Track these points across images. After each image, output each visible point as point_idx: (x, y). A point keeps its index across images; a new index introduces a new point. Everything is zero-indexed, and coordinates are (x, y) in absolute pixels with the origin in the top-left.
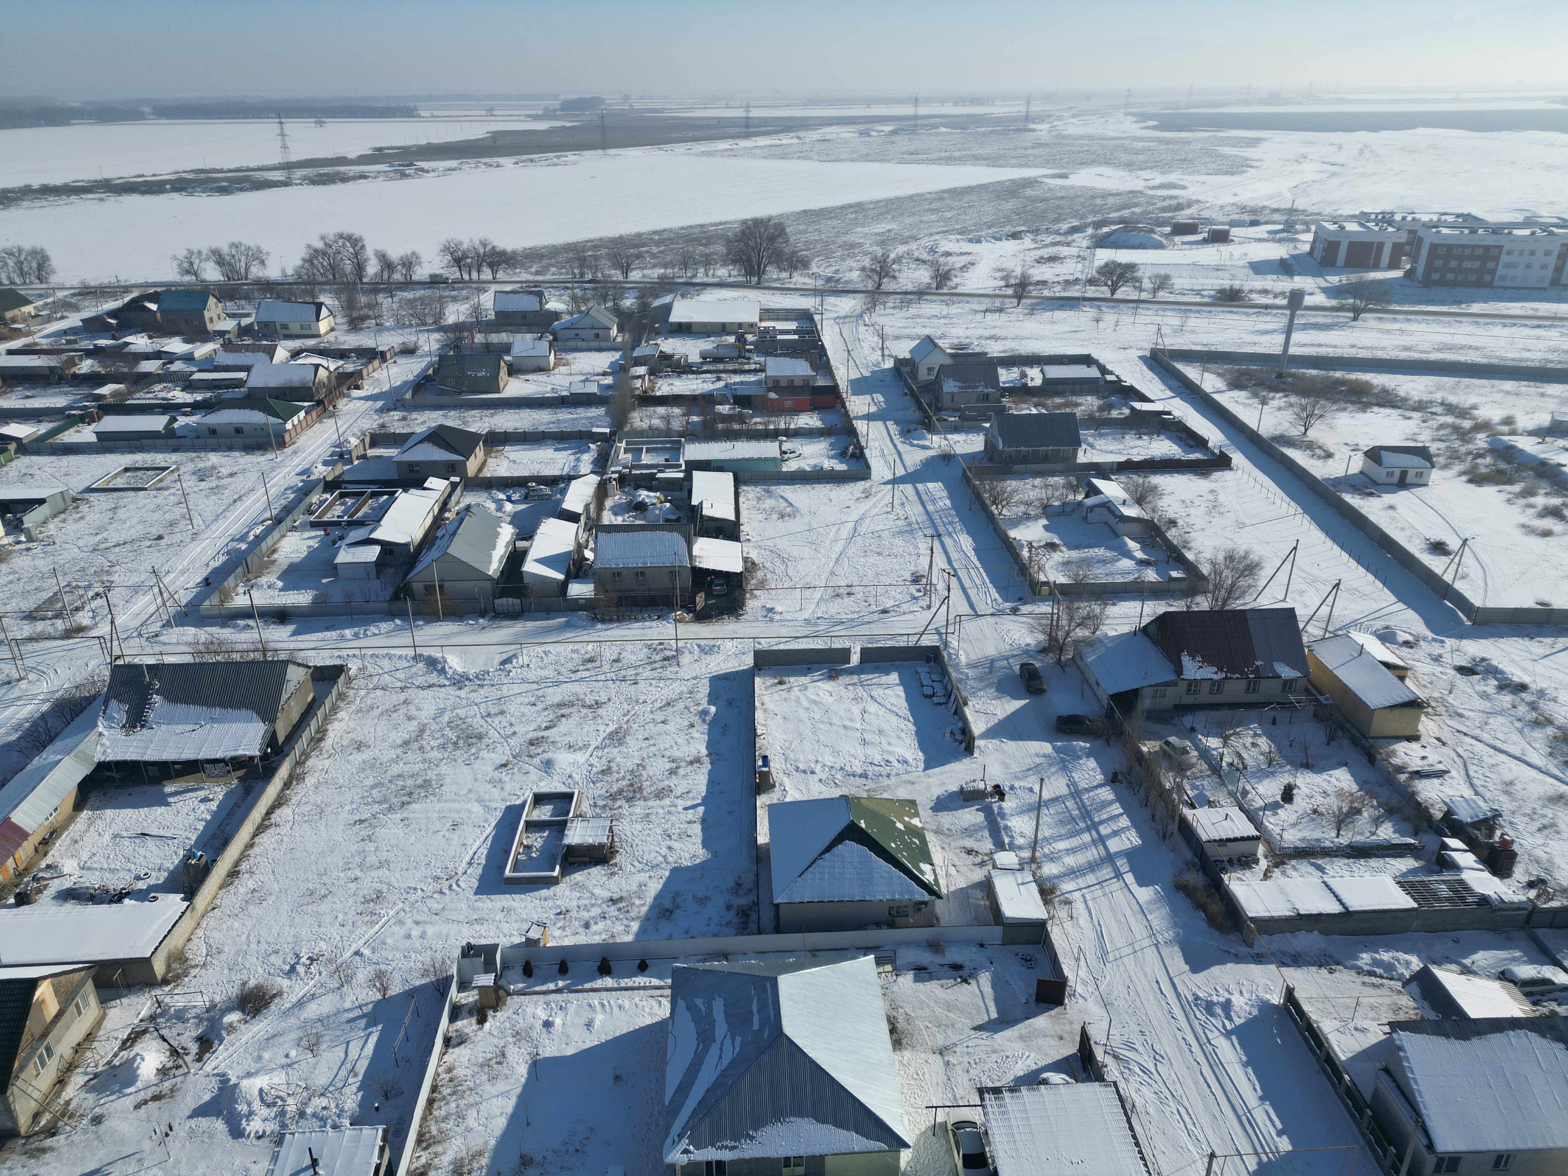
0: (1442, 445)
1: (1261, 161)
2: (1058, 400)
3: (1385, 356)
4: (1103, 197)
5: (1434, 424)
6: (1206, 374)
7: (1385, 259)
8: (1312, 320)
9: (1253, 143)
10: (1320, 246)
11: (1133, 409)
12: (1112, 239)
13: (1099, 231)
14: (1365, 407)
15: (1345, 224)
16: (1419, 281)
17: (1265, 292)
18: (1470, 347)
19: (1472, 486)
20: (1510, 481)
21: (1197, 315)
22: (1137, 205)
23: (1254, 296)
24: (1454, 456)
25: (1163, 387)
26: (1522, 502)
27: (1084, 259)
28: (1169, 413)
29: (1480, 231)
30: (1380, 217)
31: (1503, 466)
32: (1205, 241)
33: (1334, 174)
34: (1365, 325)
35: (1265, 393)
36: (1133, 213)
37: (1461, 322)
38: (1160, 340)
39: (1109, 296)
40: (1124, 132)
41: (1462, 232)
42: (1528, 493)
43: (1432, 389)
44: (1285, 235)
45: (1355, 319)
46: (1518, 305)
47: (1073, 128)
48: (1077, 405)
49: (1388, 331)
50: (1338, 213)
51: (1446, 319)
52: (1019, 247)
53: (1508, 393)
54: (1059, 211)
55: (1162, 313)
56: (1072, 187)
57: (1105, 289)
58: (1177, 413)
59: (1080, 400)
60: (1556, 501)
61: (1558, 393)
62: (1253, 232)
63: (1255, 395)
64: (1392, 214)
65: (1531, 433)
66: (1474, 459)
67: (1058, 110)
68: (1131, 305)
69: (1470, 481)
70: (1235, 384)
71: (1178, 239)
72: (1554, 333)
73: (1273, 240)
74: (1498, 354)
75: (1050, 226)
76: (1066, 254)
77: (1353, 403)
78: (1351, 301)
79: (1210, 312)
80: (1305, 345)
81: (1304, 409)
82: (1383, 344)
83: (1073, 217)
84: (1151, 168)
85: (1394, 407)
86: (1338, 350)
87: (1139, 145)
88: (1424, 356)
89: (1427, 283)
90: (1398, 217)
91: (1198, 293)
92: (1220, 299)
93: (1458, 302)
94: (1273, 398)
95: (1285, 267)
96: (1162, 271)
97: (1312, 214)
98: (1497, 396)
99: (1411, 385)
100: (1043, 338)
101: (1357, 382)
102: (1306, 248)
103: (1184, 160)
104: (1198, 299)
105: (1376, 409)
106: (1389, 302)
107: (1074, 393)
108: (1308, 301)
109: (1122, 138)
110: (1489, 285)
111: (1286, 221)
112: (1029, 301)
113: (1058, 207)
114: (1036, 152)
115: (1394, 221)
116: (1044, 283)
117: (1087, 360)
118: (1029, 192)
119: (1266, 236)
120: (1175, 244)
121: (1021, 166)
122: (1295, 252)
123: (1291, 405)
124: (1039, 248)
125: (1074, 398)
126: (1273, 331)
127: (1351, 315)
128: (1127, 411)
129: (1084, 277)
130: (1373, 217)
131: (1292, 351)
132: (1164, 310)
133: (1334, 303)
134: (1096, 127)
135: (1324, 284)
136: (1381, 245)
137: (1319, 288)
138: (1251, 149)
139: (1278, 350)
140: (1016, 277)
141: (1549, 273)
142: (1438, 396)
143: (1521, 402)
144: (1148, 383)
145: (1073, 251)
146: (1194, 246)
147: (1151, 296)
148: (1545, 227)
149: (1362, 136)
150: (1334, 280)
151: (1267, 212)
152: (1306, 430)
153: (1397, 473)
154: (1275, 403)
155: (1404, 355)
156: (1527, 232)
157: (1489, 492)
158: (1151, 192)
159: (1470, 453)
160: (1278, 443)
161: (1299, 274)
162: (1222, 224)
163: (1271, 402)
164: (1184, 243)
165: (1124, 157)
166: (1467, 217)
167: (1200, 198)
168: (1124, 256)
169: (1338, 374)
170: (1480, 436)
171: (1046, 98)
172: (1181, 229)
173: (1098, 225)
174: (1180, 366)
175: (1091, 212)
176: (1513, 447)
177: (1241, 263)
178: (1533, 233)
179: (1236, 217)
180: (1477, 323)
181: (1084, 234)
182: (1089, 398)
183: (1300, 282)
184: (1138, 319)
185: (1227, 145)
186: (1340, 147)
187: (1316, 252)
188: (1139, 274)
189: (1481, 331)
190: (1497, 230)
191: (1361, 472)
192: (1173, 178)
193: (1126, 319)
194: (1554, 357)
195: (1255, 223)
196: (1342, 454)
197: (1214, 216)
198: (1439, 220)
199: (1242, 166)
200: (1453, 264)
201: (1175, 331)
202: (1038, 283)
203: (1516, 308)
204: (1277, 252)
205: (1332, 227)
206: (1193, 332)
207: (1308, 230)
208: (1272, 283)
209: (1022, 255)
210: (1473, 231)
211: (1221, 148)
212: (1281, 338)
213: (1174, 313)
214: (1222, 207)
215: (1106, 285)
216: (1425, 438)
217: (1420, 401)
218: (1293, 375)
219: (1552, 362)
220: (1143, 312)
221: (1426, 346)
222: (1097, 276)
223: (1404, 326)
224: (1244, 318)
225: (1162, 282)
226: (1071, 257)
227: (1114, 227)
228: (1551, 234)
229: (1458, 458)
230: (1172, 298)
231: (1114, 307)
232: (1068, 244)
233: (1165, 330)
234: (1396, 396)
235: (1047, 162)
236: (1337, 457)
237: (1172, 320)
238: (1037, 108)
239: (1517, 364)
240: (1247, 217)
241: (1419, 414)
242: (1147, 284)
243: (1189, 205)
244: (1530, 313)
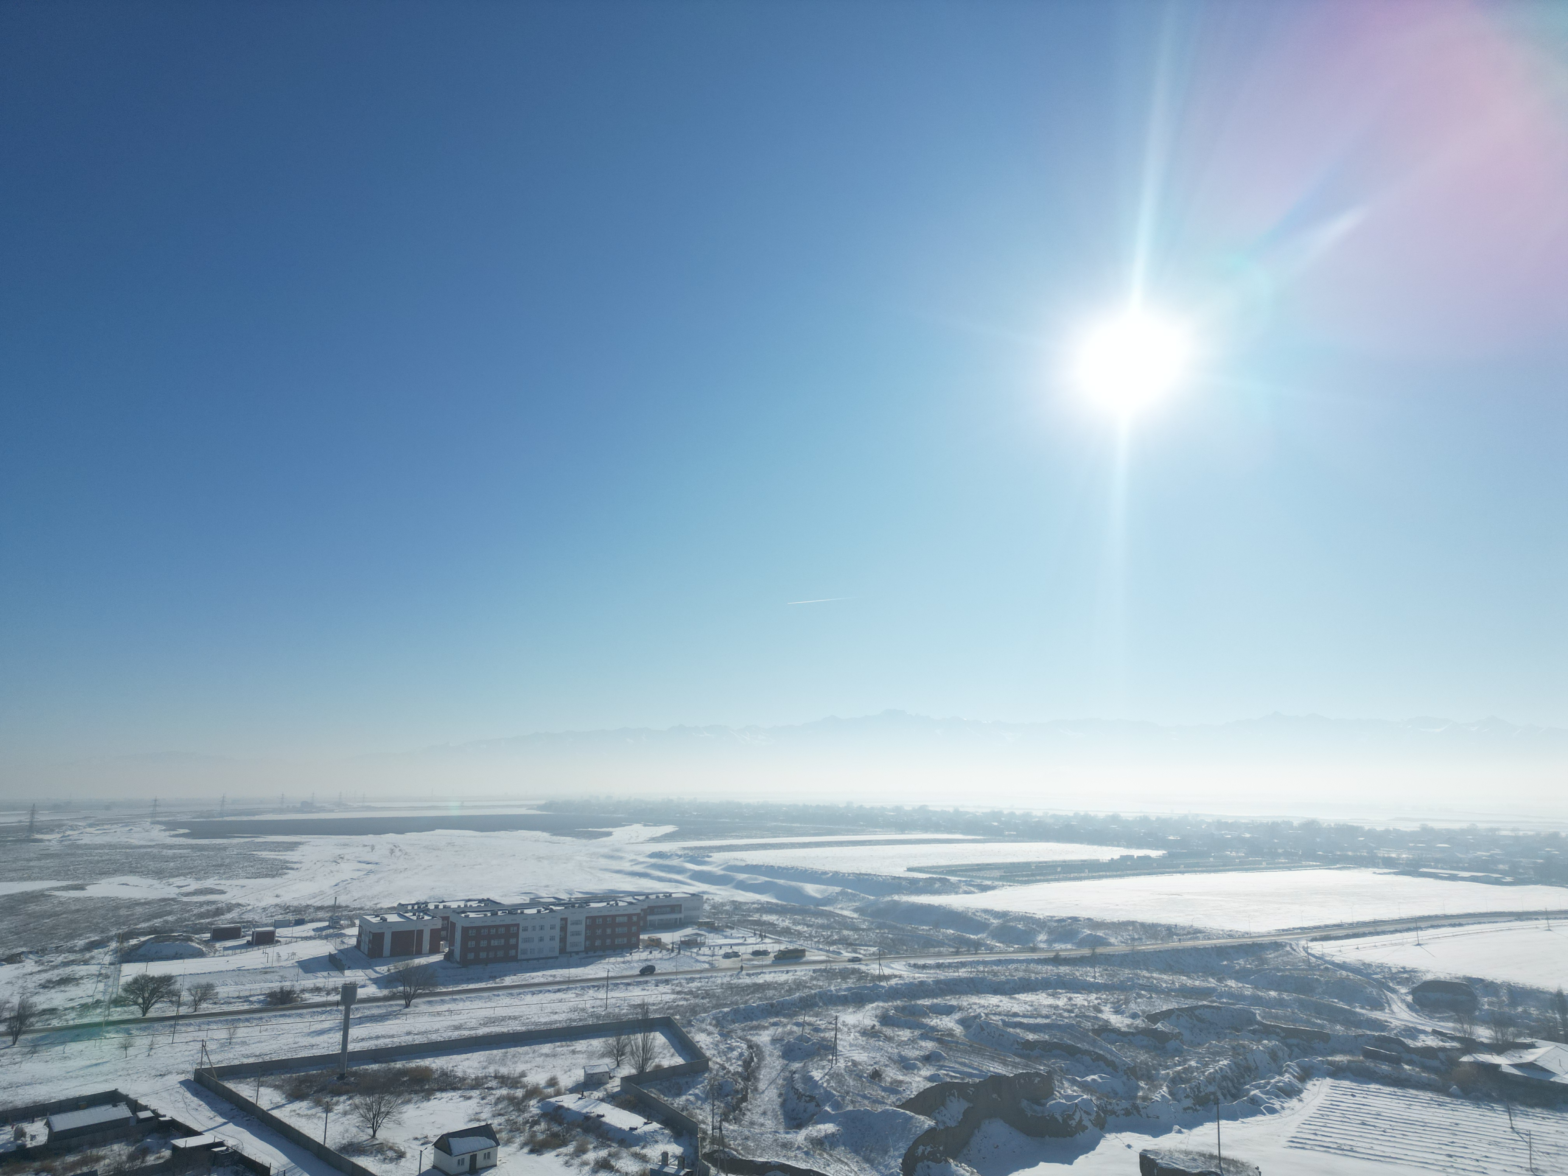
0: (502, 1119)
1: (301, 863)
2: (71, 1159)
3: (440, 1039)
4: (129, 907)
5: (491, 1099)
6: (262, 1089)
7: (426, 946)
8: (368, 1013)
9: (292, 846)
10: (366, 939)
11: (175, 1149)
12: (141, 951)
13: (125, 945)
14: (428, 1095)
15: (386, 916)
16: (458, 963)
17: (317, 990)
18: (510, 1018)
19: (534, 1157)
20: (564, 1144)
21: (247, 1024)
22: (170, 913)
23: (307, 995)
24: (514, 1128)
25: (212, 1114)
26: (577, 1161)
27: (107, 977)
28: (221, 1144)
29: (500, 913)
30: (416, 907)
31: (556, 1128)
32: (249, 944)
33: (370, 872)
34: (417, 1010)
35: (328, 1099)
36: (167, 922)
37: (498, 995)
38: (205, 1059)
39: (139, 1015)
40: (152, 840)
41: (486, 915)
42: (581, 1151)
43: (485, 1064)
44: (331, 931)
45: (407, 1006)
46: (540, 974)
47: (90, 837)
48: (98, 1159)
49: (439, 1014)
50: (379, 906)
51: (485, 994)
52: (16, 973)
53: (547, 1055)
54: (73, 926)
55: (206, 1027)
56: (90, 899)
57: (135, 1008)
58: (230, 1142)
59: (102, 1152)
60: (603, 1153)
61: (585, 1049)
62: (298, 931)
63: (318, 1103)
64: (426, 903)
65: (572, 1091)
66: (531, 1127)
67: (71, 820)
68: (167, 1023)
69: (532, 1151)
70: (295, 1096)
71: (218, 945)
72: (570, 995)
73: (320, 937)
74: (533, 1020)
75: (62, 943)
76: (82, 973)
77: (416, 1092)
78: (401, 988)
79: (261, 1018)
80: (363, 1040)
81: (370, 1109)
82: (435, 1027)
83: (91, 932)
84: (184, 875)
85: (454, 1089)
86: (395, 1040)
87: (170, 852)
88: (473, 1033)
89: (465, 963)
90: (431, 906)
91: (246, 999)
92: (270, 1003)
93: (493, 978)
94: (337, 1103)
95: (334, 963)
96: (203, 981)
97: (355, 909)
98: (539, 1060)
99: (466, 1063)
100: (49, 1080)
101: (418, 1069)
102: (353, 941)
103: (222, 865)
104: (246, 1007)
105: (438, 1095)
106: (436, 985)
107: (94, 1144)
108: (361, 993)
109: (150, 846)
110: (515, 959)
111: (331, 917)
112: (29, 1037)
113: (72, 921)
114: (43, 863)
115: (428, 910)
116: (52, 1011)
117: (113, 1098)
118: (32, 907)
119: (312, 933)
120: (216, 950)
121: (22, 879)
122: (343, 947)
123: (357, 1107)
124: (45, 971)
125: (95, 1152)
126: (329, 1030)
127: (403, 1002)
128: (167, 1153)
129: (107, 998)
130: (410, 907)
131: (351, 1047)
132: (209, 1023)
133: (385, 992)
134: (118, 835)
135: (374, 975)
136: (420, 933)
137: (370, 979)
138: (289, 853)
139: (336, 1049)
140: (12, 1009)
141: (556, 944)
142: (491, 1070)
143: (558, 1062)
144: (193, 1113)
145: (93, 969)
146: (238, 951)
147: (191, 1010)
148: (546, 906)
149: (391, 837)
150: (383, 970)
151: (311, 910)
152: (375, 1132)
153: (467, 1158)
154: (340, 1108)
155: (455, 1035)
156: (534, 911)
157: (549, 1157)
158: (185, 899)
159: (527, 1122)
160: (347, 1153)
161: (349, 968)
162: (267, 925)
163: (336, 1108)
164: (226, 949)
165: (152, 865)
166: (488, 901)
167: (240, 901)
168: (156, 969)
169: (399, 1065)
170: (533, 1102)
171: (56, 808)
172: (221, 935)
173: (123, 938)
174: (231, 1085)
175: (115, 924)
176: (561, 1107)
177: (289, 963)
178: (539, 911)
179: (280, 917)
180: (511, 994)
181: (106, 949)
182: (116, 1147)
183: (352, 976)
184: (178, 1038)
185: (265, 850)
186: (373, 847)
187: (362, 944)
188: (177, 986)
189: (515, 1001)
190: (512, 910)
191: (434, 1167)
192: (210, 883)
193: (163, 1040)
194: (575, 1016)
195: (300, 922)
196: (412, 1150)
197: (257, 918)
198: (466, 906)
199: (282, 869)
200: (484, 943)
201: (223, 1045)
202: (44, 1012)
203: (538, 977)
204: (324, 948)
205: (375, 920)
206: (244, 1043)
207: (353, 925)
208: (323, 980)
209: (20, 982)
210: (494, 914)
211: (259, 853)
212: (338, 1036)
213: (220, 1026)
214: (264, 909)
215: (136, 1003)
216: (486, 1116)
217: (477, 1078)
218: (355, 1074)
219: (575, 1021)
220: (183, 1029)
221: (473, 1023)
222: (123, 994)
223: (452, 1006)
224: (298, 1020)
225: (204, 992)
226: (89, 976)
227: (143, 939)
228: (552, 910)
229: (518, 1129)
230: (217, 1009)
231: (145, 1029)
232: (86, 962)
233: (210, 1046)
234: (455, 1077)
235: (56, 875)
236: (408, 1155)
237: (219, 1033)
238: (43, 817)
239: (549, 1027)
240: (291, 917)
241: (478, 1092)
242: (186, 996)
243: (230, 908)
244: (550, 979)
